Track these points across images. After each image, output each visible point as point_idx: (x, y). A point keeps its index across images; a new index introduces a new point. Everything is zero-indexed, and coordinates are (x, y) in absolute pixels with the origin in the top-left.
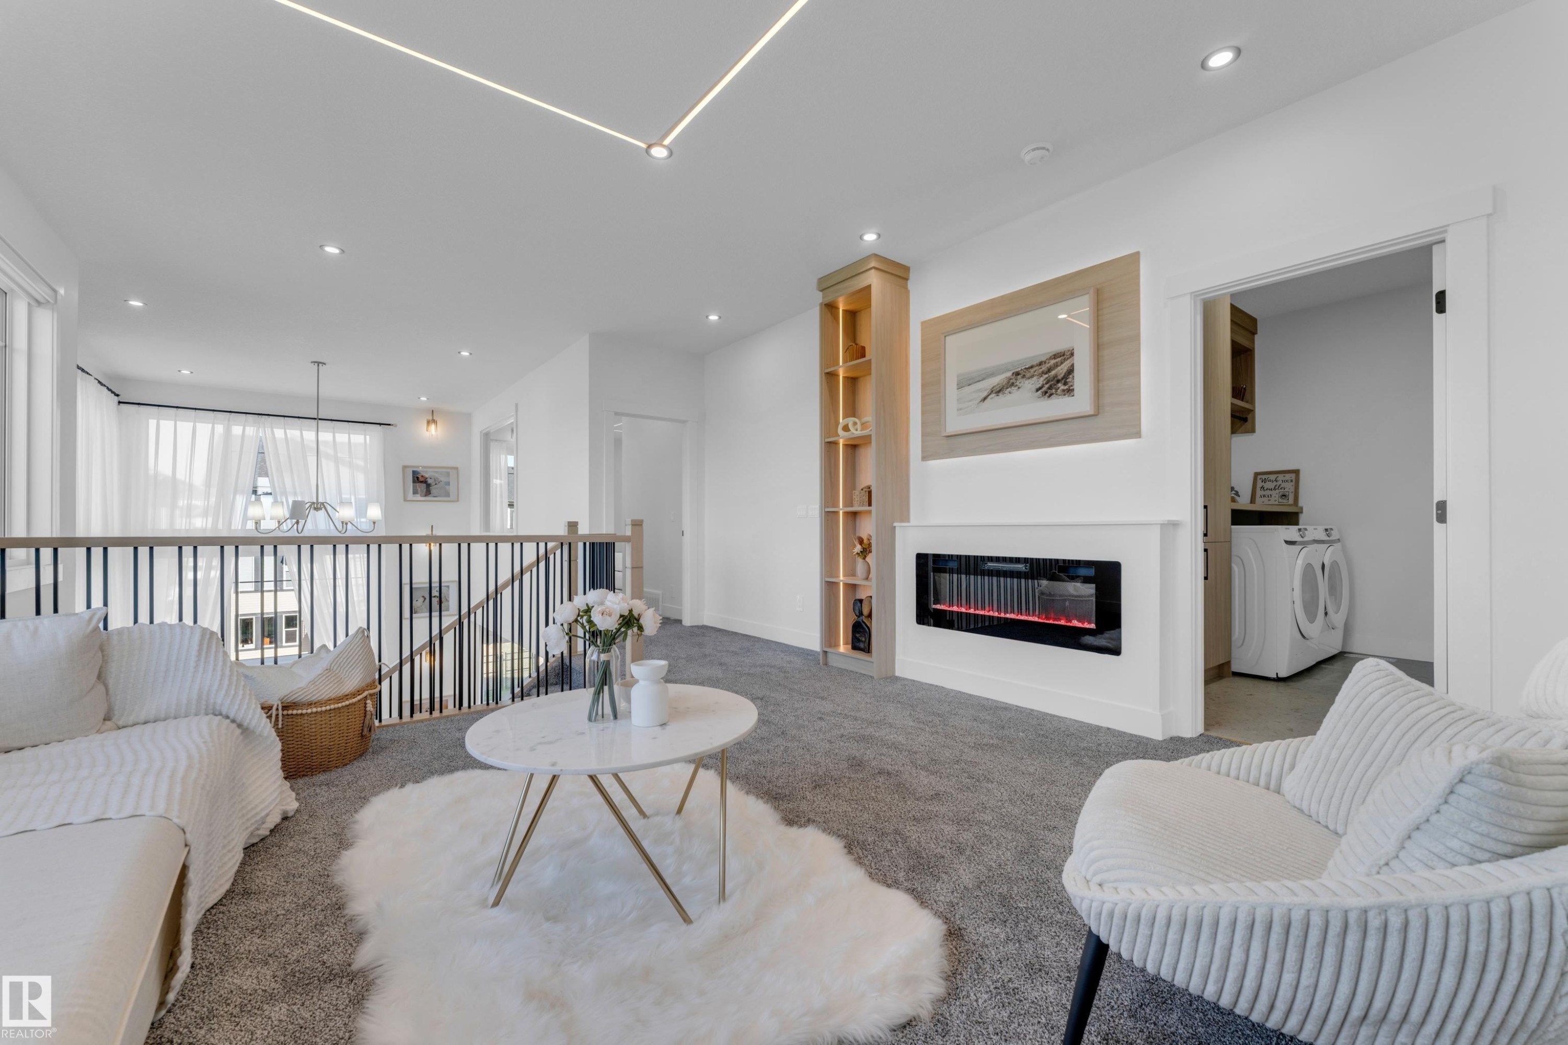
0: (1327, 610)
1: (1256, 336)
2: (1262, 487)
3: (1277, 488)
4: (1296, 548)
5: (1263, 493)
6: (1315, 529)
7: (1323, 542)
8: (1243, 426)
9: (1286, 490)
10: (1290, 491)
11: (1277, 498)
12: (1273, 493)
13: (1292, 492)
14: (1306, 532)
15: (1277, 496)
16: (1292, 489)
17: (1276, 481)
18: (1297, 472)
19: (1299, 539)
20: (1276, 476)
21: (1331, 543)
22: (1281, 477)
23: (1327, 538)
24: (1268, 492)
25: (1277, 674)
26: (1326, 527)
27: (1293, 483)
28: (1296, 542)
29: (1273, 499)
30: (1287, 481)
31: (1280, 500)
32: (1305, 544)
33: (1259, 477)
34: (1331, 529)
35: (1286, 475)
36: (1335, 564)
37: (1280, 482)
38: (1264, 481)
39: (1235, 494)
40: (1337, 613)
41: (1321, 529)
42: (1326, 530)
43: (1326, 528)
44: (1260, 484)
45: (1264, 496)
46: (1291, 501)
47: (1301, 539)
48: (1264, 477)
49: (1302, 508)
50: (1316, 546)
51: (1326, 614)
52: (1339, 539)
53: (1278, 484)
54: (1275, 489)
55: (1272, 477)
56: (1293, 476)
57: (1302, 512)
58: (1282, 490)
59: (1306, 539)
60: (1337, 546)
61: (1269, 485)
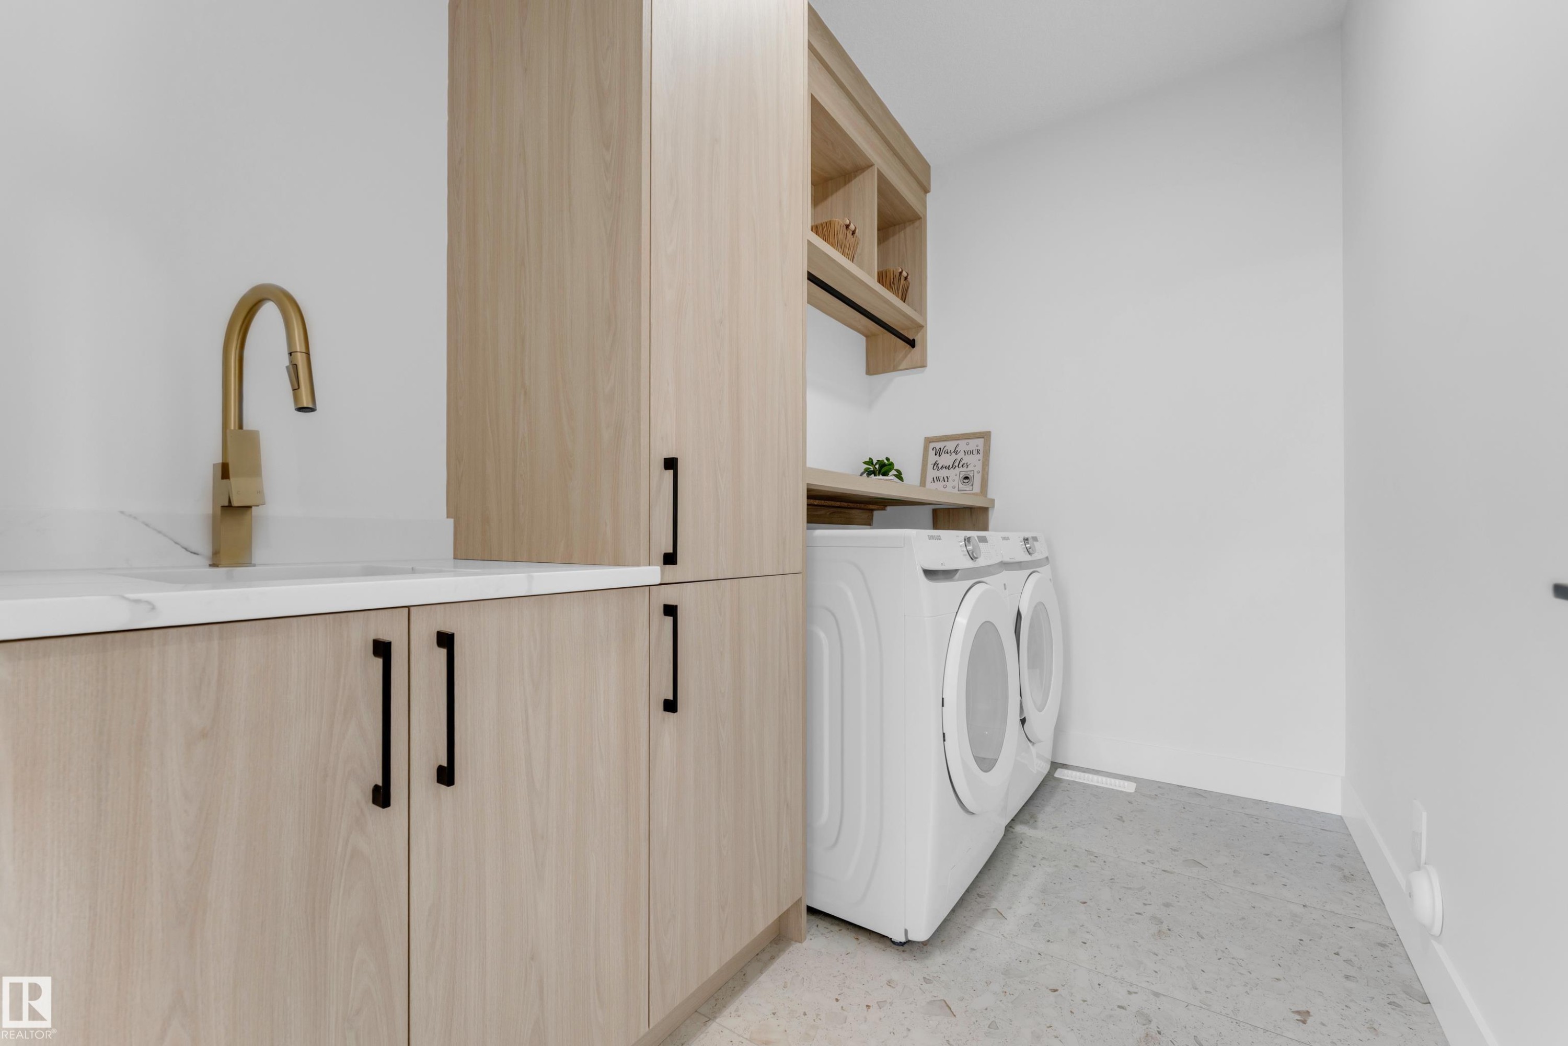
0: (1025, 715)
1: (928, 195)
2: (936, 464)
3: (956, 464)
4: (955, 587)
5: (936, 473)
6: (1004, 538)
7: (1018, 565)
8: (909, 356)
9: (970, 468)
10: (976, 469)
11: (956, 484)
12: (951, 473)
13: (978, 472)
14: (981, 545)
15: (957, 479)
16: (979, 467)
17: (956, 452)
18: (985, 436)
19: (963, 563)
20: (955, 443)
21: (1030, 567)
22: (963, 445)
23: (1027, 558)
24: (943, 473)
25: (906, 931)
26: (1027, 535)
27: (980, 456)
28: (956, 571)
29: (950, 484)
30: (972, 452)
31: (962, 487)
32: (977, 575)
33: (932, 445)
34: (1035, 539)
35: (971, 441)
36: (1040, 609)
37: (961, 455)
38: (938, 452)
39: (895, 475)
40: (1040, 709)
41: (1016, 539)
42: (1026, 540)
43: (1026, 537)
44: (932, 458)
45: (938, 479)
46: (977, 488)
47: (969, 564)
48: (939, 445)
49: (993, 501)
50: (1006, 576)
51: (1023, 721)
52: (1047, 558)
53: (959, 457)
54: (953, 467)
55: (950, 446)
56: (980, 442)
57: (993, 506)
58: (965, 469)
59: (981, 562)
60: (1045, 571)
61: (946, 460)
